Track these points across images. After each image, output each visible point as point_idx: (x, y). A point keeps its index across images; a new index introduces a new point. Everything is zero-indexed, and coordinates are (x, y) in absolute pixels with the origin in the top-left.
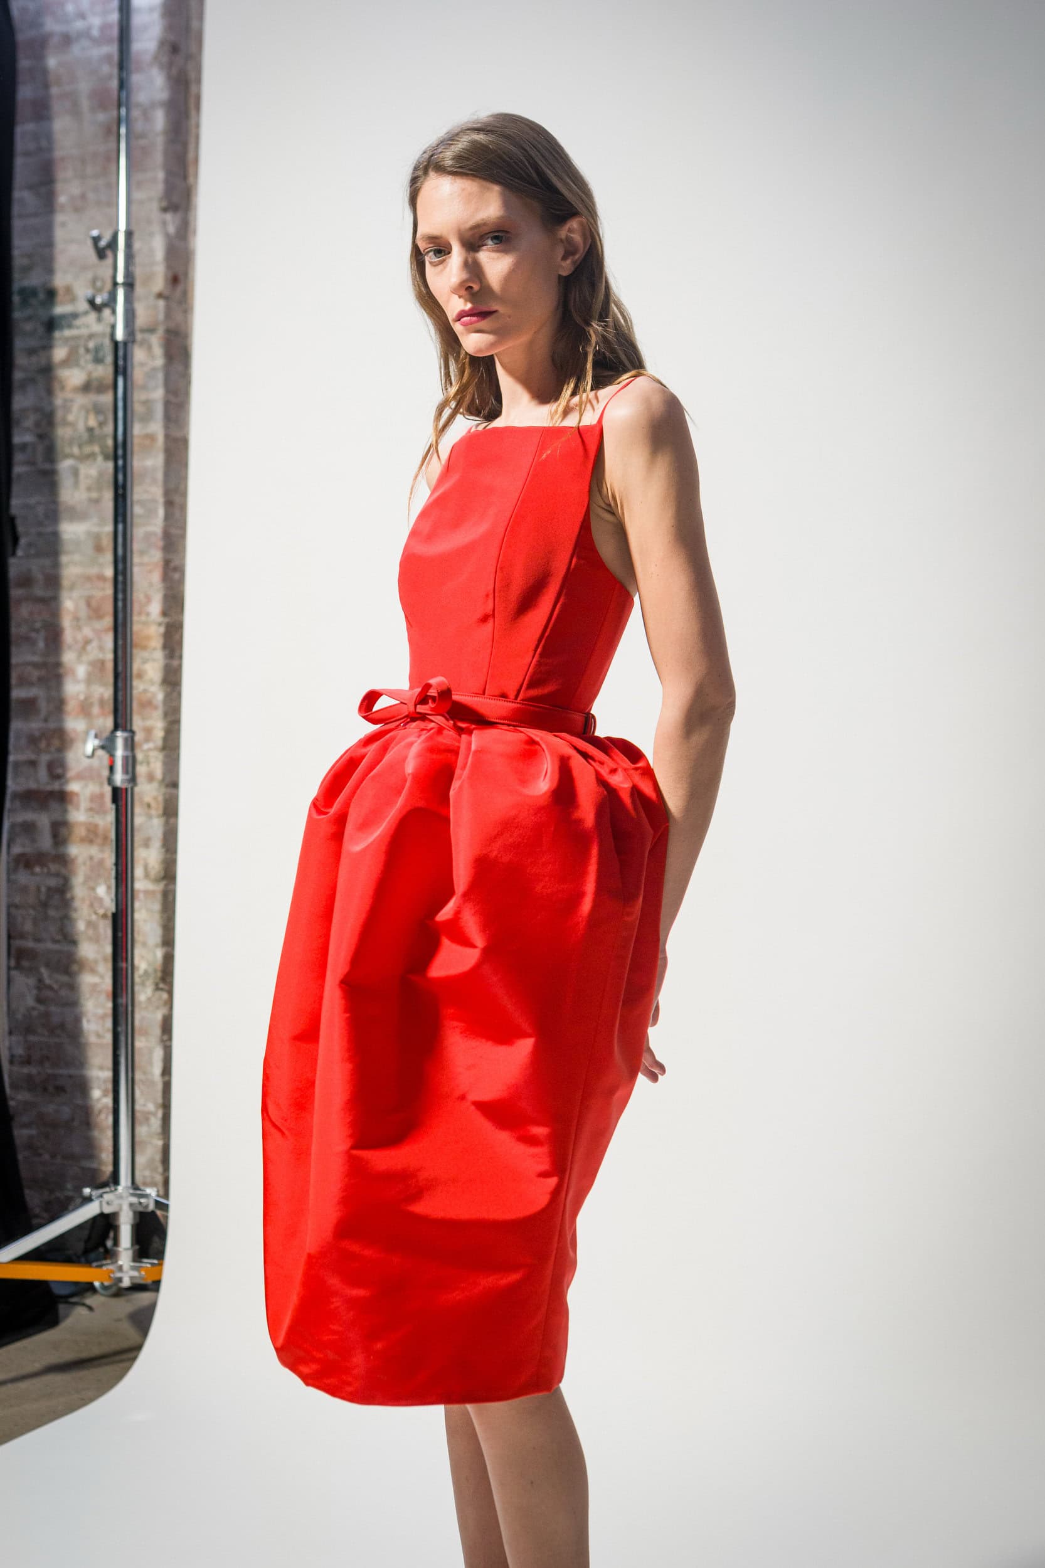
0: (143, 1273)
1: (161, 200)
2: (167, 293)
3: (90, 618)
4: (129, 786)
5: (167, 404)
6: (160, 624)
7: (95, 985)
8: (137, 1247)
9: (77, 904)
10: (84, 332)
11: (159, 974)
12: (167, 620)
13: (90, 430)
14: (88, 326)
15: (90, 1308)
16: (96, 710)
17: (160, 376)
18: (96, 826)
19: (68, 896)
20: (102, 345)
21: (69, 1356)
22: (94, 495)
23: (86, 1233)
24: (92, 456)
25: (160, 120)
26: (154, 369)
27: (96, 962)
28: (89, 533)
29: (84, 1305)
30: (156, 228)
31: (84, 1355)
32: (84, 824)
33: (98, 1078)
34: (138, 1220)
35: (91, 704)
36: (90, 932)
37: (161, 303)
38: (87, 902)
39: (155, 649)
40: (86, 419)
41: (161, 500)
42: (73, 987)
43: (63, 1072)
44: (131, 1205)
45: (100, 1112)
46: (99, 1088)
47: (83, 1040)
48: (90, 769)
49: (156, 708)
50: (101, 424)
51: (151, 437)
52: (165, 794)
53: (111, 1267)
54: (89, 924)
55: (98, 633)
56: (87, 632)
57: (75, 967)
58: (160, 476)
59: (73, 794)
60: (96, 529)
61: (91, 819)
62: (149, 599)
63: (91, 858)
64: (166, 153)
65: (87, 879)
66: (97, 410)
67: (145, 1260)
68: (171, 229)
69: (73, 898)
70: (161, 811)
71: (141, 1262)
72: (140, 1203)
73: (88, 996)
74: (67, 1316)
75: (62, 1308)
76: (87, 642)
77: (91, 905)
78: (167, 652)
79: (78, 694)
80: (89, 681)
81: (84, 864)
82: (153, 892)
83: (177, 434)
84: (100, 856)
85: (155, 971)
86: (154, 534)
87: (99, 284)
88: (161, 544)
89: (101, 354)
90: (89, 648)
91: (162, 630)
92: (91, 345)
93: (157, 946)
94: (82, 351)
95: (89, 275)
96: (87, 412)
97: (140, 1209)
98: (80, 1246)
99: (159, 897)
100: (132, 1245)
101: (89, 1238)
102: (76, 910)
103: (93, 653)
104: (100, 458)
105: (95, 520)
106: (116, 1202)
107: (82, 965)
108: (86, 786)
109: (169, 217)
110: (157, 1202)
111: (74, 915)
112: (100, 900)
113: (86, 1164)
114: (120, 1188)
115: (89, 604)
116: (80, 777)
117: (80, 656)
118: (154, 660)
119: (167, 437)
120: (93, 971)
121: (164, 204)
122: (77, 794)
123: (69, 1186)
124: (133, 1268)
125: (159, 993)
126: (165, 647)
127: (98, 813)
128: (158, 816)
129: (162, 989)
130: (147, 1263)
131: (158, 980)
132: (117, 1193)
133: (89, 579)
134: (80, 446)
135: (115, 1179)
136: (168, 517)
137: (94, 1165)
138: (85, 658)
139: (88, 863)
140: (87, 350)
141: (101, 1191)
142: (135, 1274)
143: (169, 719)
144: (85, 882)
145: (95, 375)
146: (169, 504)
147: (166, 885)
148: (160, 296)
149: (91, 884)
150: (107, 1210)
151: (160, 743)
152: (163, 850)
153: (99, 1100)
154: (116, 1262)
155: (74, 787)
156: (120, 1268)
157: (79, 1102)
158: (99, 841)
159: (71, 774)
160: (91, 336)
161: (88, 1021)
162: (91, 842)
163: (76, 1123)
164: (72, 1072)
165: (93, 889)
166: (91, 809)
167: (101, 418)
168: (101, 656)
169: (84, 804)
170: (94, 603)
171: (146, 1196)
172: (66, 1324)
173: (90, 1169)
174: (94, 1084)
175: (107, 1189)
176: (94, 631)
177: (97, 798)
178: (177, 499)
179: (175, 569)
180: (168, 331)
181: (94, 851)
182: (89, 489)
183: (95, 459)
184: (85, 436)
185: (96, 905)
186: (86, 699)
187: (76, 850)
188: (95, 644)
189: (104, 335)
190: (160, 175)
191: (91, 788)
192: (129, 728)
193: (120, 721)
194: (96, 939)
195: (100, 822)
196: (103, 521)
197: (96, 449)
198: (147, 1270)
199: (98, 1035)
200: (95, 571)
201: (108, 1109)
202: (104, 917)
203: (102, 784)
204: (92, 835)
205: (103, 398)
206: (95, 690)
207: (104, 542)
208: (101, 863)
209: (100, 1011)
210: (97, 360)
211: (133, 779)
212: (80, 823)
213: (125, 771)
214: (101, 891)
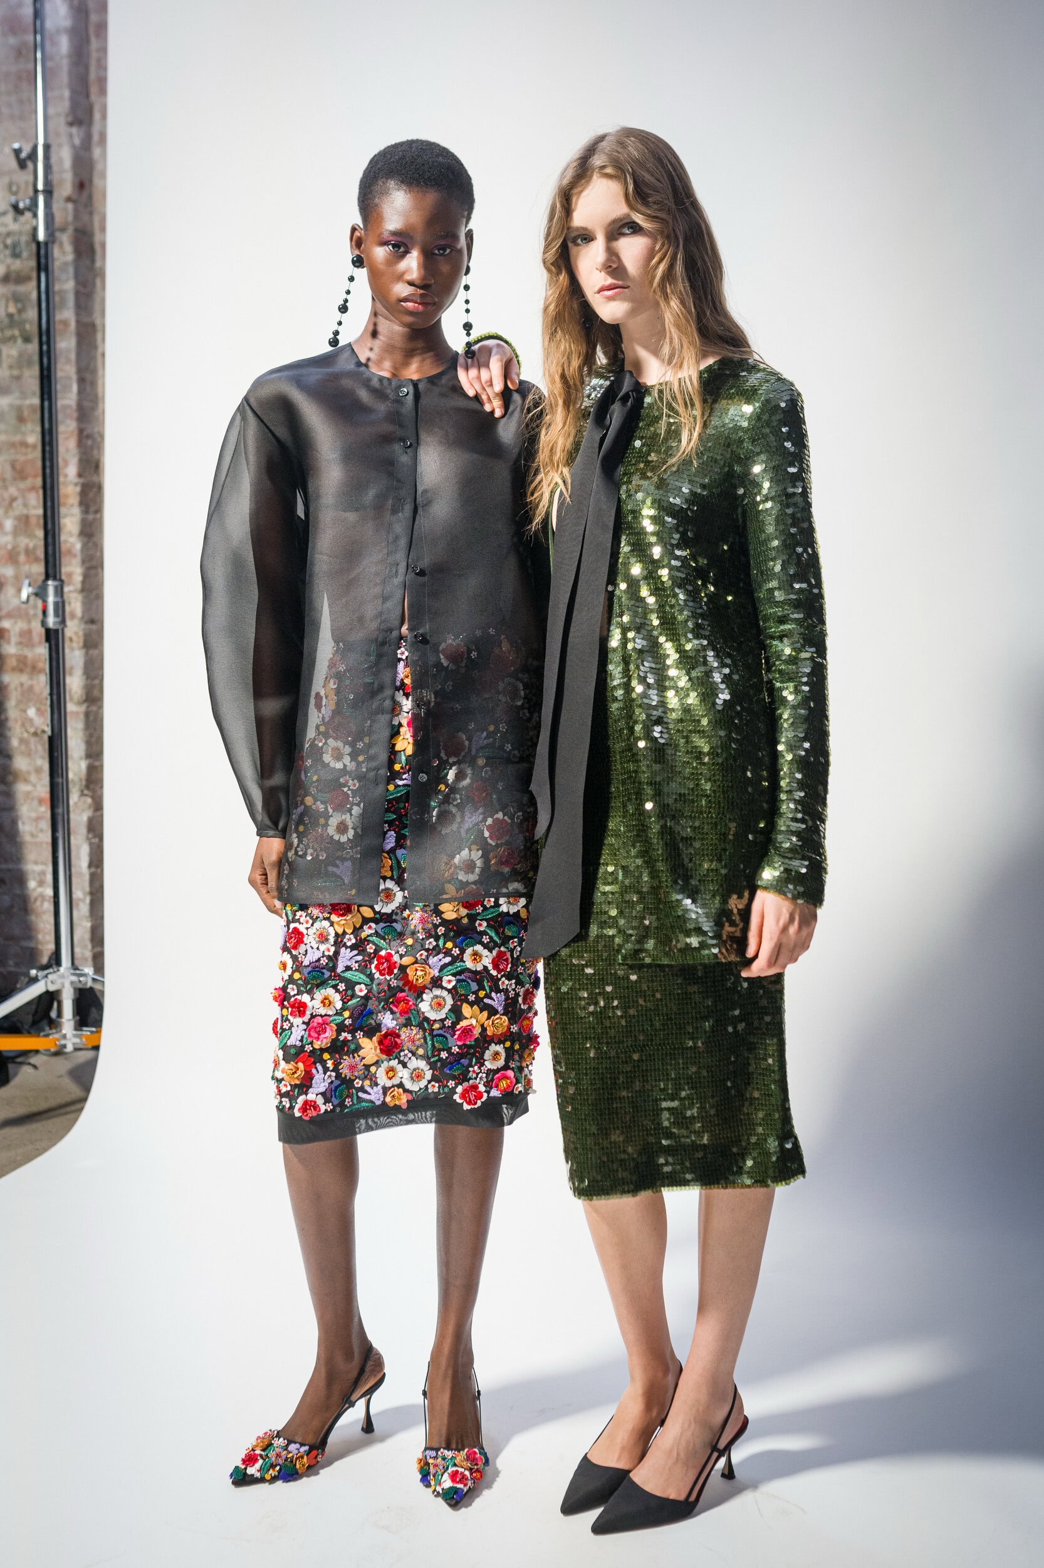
0: (84, 1040)
1: (67, 115)
2: (74, 197)
3: (15, 479)
4: (60, 628)
5: (77, 294)
6: (76, 484)
7: (28, 793)
8: (78, 1018)
9: (10, 724)
10: (2, 230)
11: (84, 783)
12: (82, 480)
13: (10, 316)
14: (5, 225)
15: (35, 1067)
16: (22, 558)
17: (71, 270)
18: (26, 657)
20: (22, 242)
21: (21, 1111)
22: (16, 372)
23: (34, 1007)
24: (12, 338)
25: (64, 45)
26: (67, 264)
27: (29, 773)
28: (11, 406)
29: (29, 1064)
30: (64, 139)
31: (34, 1109)
32: (15, 655)
33: (34, 871)
34: (77, 995)
35: (18, 554)
36: (23, 748)
37: (70, 206)
38: (19, 722)
39: (72, 506)
40: (7, 306)
41: (74, 377)
42: (9, 795)
43: (3, 866)
44: (72, 983)
45: (36, 899)
46: (34, 879)
47: (19, 839)
48: (19, 609)
49: (75, 556)
50: (20, 311)
51: (67, 323)
52: (84, 629)
53: (56, 1036)
54: (22, 740)
55: (23, 492)
56: (13, 491)
57: (10, 778)
58: (73, 356)
59: (4, 630)
60: (18, 402)
61: (20, 652)
62: (66, 463)
63: (22, 685)
64: (70, 73)
65: (19, 702)
66: (17, 298)
67: (85, 1029)
68: (77, 142)
69: (7, 719)
70: (81, 644)
71: (82, 1030)
72: (80, 981)
73: (22, 801)
74: (16, 1074)
75: (11, 1067)
76: (13, 499)
77: (23, 725)
78: (83, 508)
79: (6, 545)
80: (16, 532)
81: (16, 689)
82: (77, 713)
83: (86, 320)
84: (30, 683)
85: (81, 780)
86: (69, 406)
87: (14, 189)
88: (75, 415)
89: (18, 250)
90: (15, 504)
91: (78, 489)
92: (9, 241)
93: (81, 758)
94: (1, 247)
95: (6, 181)
96: (7, 301)
97: (80, 986)
98: (29, 1019)
99: (82, 717)
100: (74, 1016)
101: (36, 1011)
102: (10, 729)
103: (18, 509)
104: (19, 341)
105: (17, 394)
106: (59, 981)
107: (17, 776)
108: (16, 623)
109: (74, 130)
110: (94, 980)
111: (9, 734)
112: (31, 720)
113: (25, 944)
114: (62, 969)
115: (13, 467)
116: (9, 616)
117: (6, 512)
118: (72, 515)
119: (78, 322)
120: (26, 781)
121: (70, 119)
122: (8, 631)
123: (11, 963)
124: (75, 1036)
125: (83, 799)
126: (81, 503)
127: (27, 646)
128: (79, 649)
129: (86, 795)
130: (87, 1031)
131: (83, 787)
132: (58, 973)
133: (13, 445)
134: (2, 331)
135: (56, 959)
136: (80, 392)
137: (32, 945)
138: (11, 513)
139: (19, 689)
140: (4, 246)
141: (46, 972)
142: (77, 1040)
143: (87, 565)
144: (17, 706)
145: (13, 268)
146: (81, 381)
147: (88, 707)
148: (69, 199)
149: (22, 706)
150: (52, 988)
151: (79, 586)
152: (85, 677)
153: (34, 890)
154: (61, 1031)
155: (5, 624)
156: (64, 1036)
157: (18, 892)
158: (28, 670)
159: (2, 613)
160: (9, 234)
161: (23, 823)
162: (21, 671)
163: (15, 910)
164: (11, 866)
165: (25, 711)
166: (20, 643)
167: (19, 305)
168: (25, 512)
169: (14, 639)
170: (18, 467)
171: (85, 975)
172: (15, 1082)
173: (28, 948)
174: (30, 876)
175: (51, 970)
176: (19, 490)
177: (26, 634)
178: (88, 376)
179: (88, 437)
180: (76, 230)
181: (24, 678)
182: (11, 367)
183: (15, 341)
184: (6, 321)
185: (27, 724)
186: (14, 548)
187: (7, 678)
188: (20, 501)
189: (20, 233)
190: (67, 93)
191: (21, 625)
192: (58, 577)
193: (51, 572)
194: (29, 754)
195: (29, 654)
196: (24, 395)
197: (17, 332)
198: (87, 1037)
199: (32, 835)
200: (17, 438)
201: (42, 897)
202: (35, 734)
203: (29, 622)
204: (23, 665)
205: (21, 289)
206: (24, 542)
207: (26, 413)
208: (31, 688)
209: (34, 815)
210: (16, 255)
211: (63, 622)
212: (12, 656)
213: (56, 614)
214: (31, 712)
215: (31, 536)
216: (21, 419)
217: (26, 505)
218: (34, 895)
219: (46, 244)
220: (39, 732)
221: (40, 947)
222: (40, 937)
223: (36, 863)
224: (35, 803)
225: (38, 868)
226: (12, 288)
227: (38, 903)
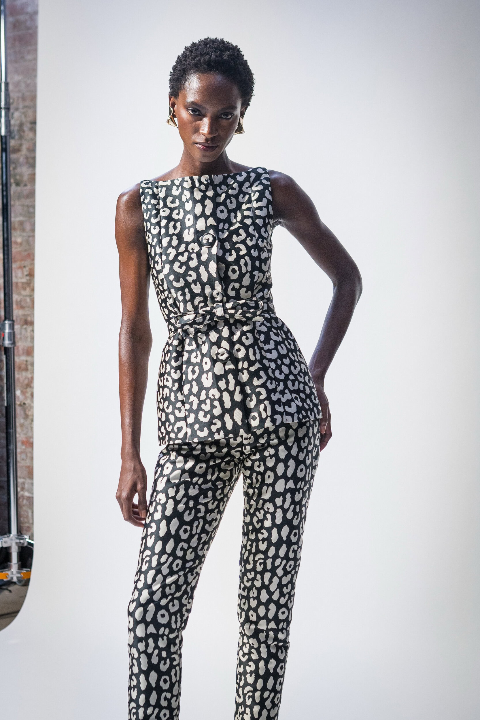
0: (22, 575)
8: (20, 563)
29: (7, 589)
34: (20, 550)
53: (9, 572)
67: (24, 569)
71: (21, 570)
72: (21, 543)
97: (21, 545)
100: (18, 562)
106: (10, 541)
110: (28, 542)
124: (18, 573)
132: (10, 538)
135: (9, 531)
142: (19, 575)
154: (11, 570)
156: (12, 573)
171: (23, 539)
175: (6, 536)
192: (11, 319)
193: (7, 316)
198: (24, 574)
211: (14, 343)
213: (10, 339)
219: (6, 137)
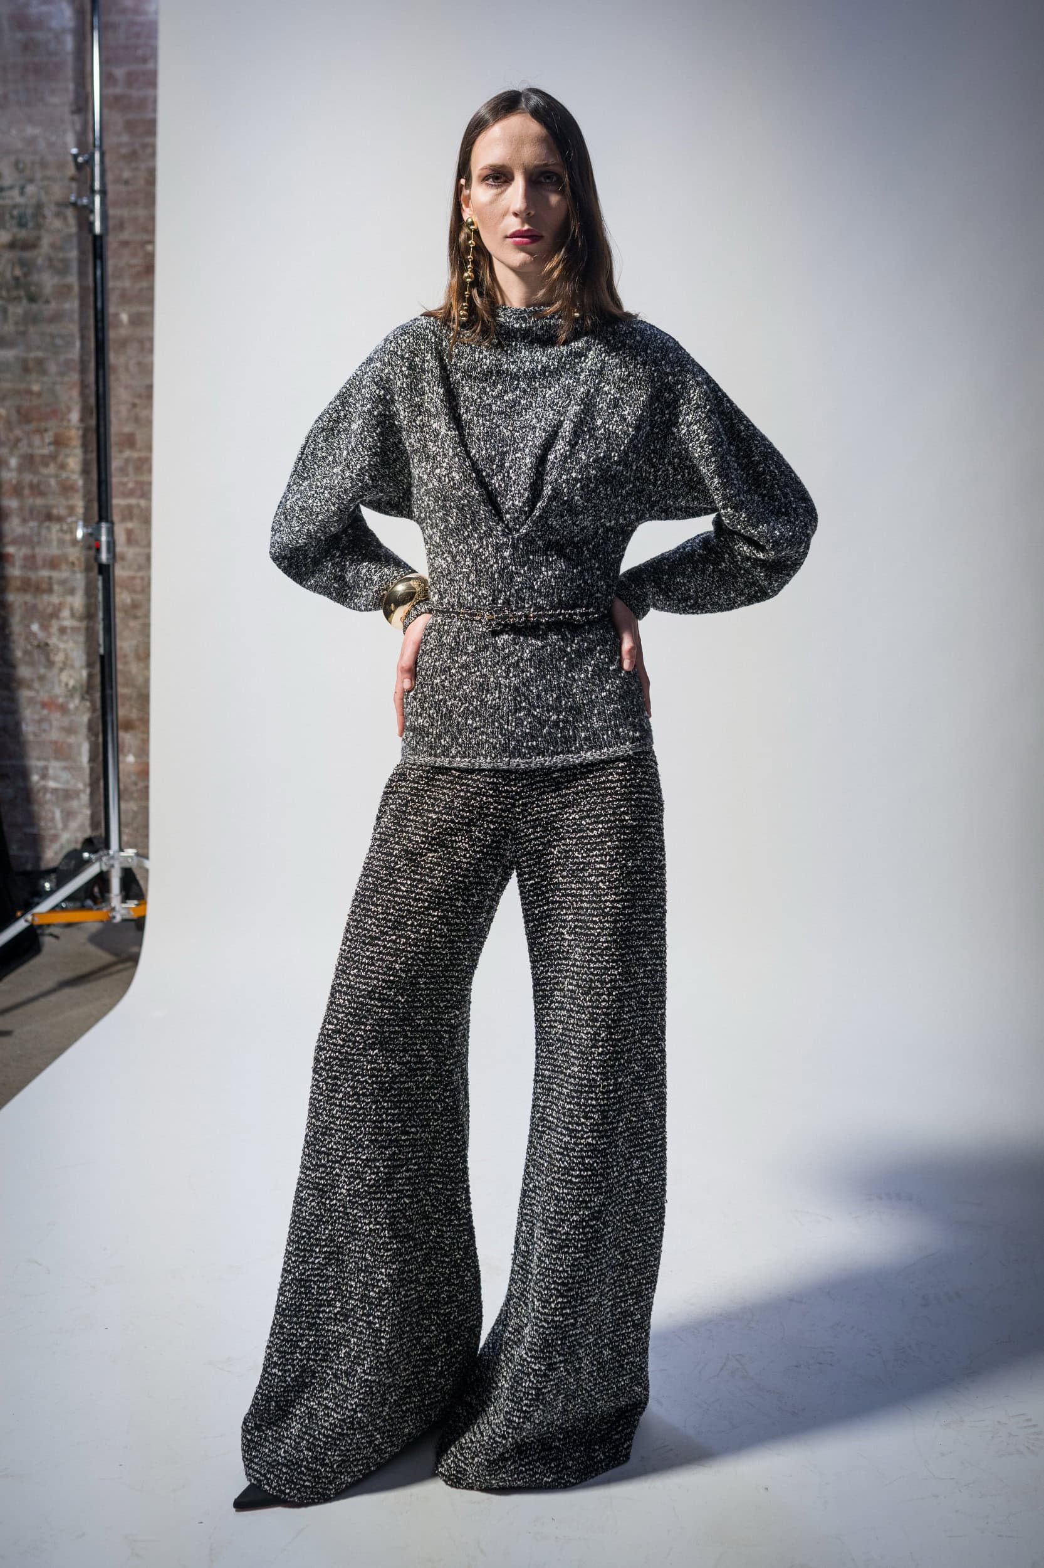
1: (71, 105)
2: (77, 177)
3: (21, 423)
5: (80, 262)
6: (78, 428)
7: (34, 699)
9: (15, 637)
10: (9, 202)
11: (84, 689)
12: (83, 425)
13: (16, 279)
14: (12, 198)
15: (57, 937)
16: (27, 492)
17: (75, 240)
18: (29, 579)
19: (7, 632)
20: (25, 214)
21: (68, 974)
22: (22, 328)
24: (18, 299)
25: (69, 42)
26: (70, 236)
27: (32, 680)
28: (17, 358)
30: (67, 126)
32: (21, 578)
33: (36, 767)
35: (23, 488)
36: (27, 658)
37: (74, 185)
38: (22, 635)
39: (74, 447)
40: (13, 270)
41: (77, 334)
42: (13, 699)
43: (8, 763)
45: (39, 791)
46: (37, 773)
47: (22, 739)
48: (23, 536)
50: (26, 275)
51: (69, 287)
52: (86, 555)
54: (26, 652)
55: (28, 435)
56: (19, 433)
57: (14, 685)
58: (76, 316)
59: (9, 555)
60: (23, 355)
61: (24, 574)
62: (69, 410)
63: (26, 603)
64: (74, 68)
65: (23, 618)
66: (23, 263)
68: (78, 127)
69: (11, 634)
70: (82, 568)
73: (26, 705)
76: (18, 440)
77: (27, 639)
78: (84, 449)
79: (11, 480)
80: (20, 469)
81: (20, 606)
82: (78, 629)
84: (34, 602)
85: (81, 686)
86: (72, 360)
87: (21, 166)
88: (78, 367)
89: (23, 221)
90: (20, 445)
91: (80, 432)
92: (15, 212)
93: (82, 668)
94: (7, 217)
95: (13, 158)
96: (13, 265)
99: (83, 632)
102: (14, 642)
103: (23, 448)
104: (25, 301)
105: (23, 348)
106: (110, 862)
107: (21, 683)
108: (21, 549)
109: (76, 118)
111: (12, 646)
112: (35, 635)
113: (28, 830)
115: (18, 411)
116: (14, 542)
117: (12, 451)
118: (74, 455)
119: (81, 287)
120: (30, 687)
121: (74, 108)
125: (83, 702)
126: (82, 445)
128: (80, 572)
129: (86, 699)
131: (83, 693)
133: (17, 392)
134: (8, 290)
136: (83, 347)
137: (35, 831)
140: (12, 217)
144: (21, 621)
145: (19, 236)
146: (83, 337)
147: (88, 623)
148: (73, 179)
151: (81, 517)
152: (85, 596)
153: (38, 782)
155: (10, 550)
157: (21, 784)
158: (33, 591)
159: (7, 539)
160: (15, 206)
161: (27, 724)
162: (25, 591)
163: (19, 800)
164: (15, 762)
165: (28, 626)
166: (25, 566)
167: (25, 269)
168: (29, 451)
169: (18, 563)
170: (23, 411)
174: (33, 771)
176: (23, 431)
177: (29, 559)
181: (28, 598)
182: (16, 324)
183: (21, 301)
185: (31, 638)
186: (19, 483)
187: (11, 597)
188: (25, 442)
189: (26, 206)
190: (71, 86)
191: (25, 551)
194: (32, 664)
195: (33, 576)
196: (29, 349)
197: (22, 293)
199: (35, 735)
200: (23, 386)
201: (45, 789)
202: (39, 646)
203: (33, 548)
204: (27, 586)
205: (27, 255)
206: (28, 477)
207: (31, 365)
208: (34, 607)
209: (37, 717)
210: (22, 225)
212: (16, 578)
214: (35, 627)
215: (36, 472)
216: (26, 370)
217: (30, 445)
218: (36, 787)
220: (42, 644)
221: (42, 833)
222: (42, 824)
223: (39, 759)
224: (38, 707)
225: (41, 764)
226: (17, 254)
227: (41, 795)
